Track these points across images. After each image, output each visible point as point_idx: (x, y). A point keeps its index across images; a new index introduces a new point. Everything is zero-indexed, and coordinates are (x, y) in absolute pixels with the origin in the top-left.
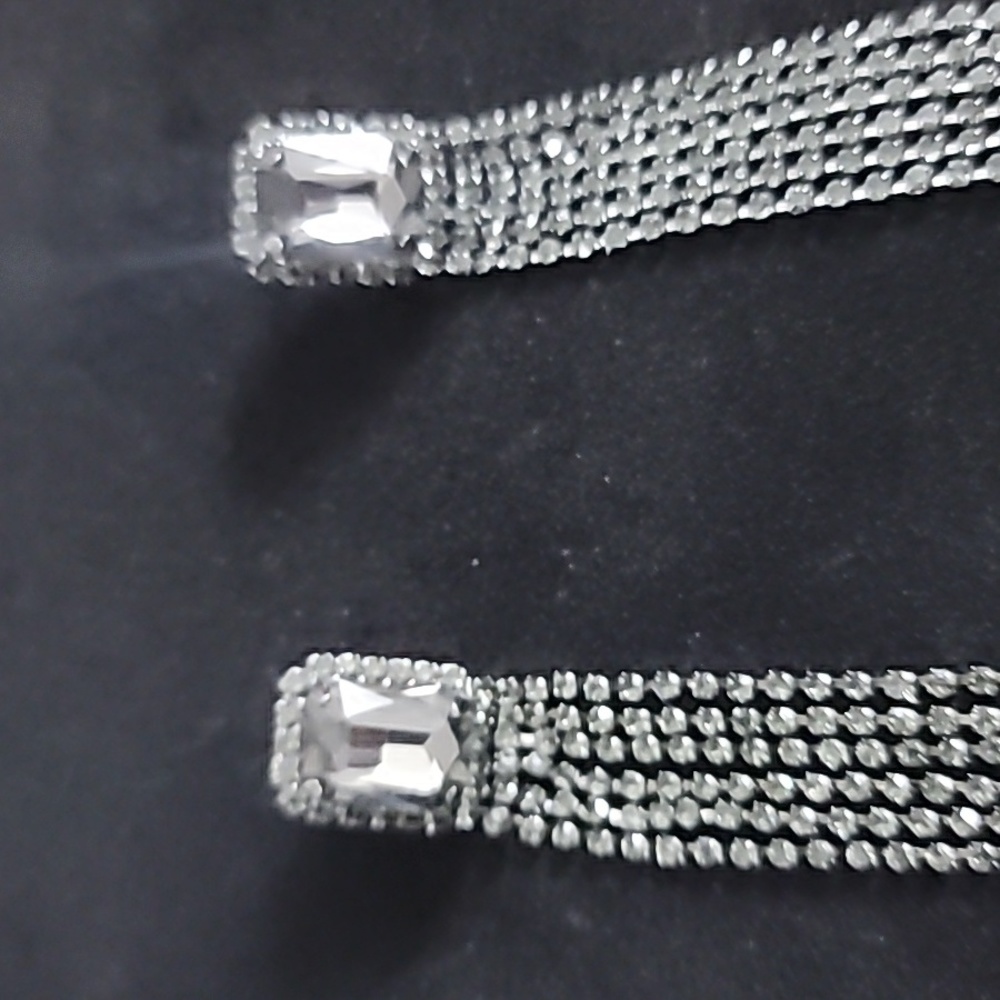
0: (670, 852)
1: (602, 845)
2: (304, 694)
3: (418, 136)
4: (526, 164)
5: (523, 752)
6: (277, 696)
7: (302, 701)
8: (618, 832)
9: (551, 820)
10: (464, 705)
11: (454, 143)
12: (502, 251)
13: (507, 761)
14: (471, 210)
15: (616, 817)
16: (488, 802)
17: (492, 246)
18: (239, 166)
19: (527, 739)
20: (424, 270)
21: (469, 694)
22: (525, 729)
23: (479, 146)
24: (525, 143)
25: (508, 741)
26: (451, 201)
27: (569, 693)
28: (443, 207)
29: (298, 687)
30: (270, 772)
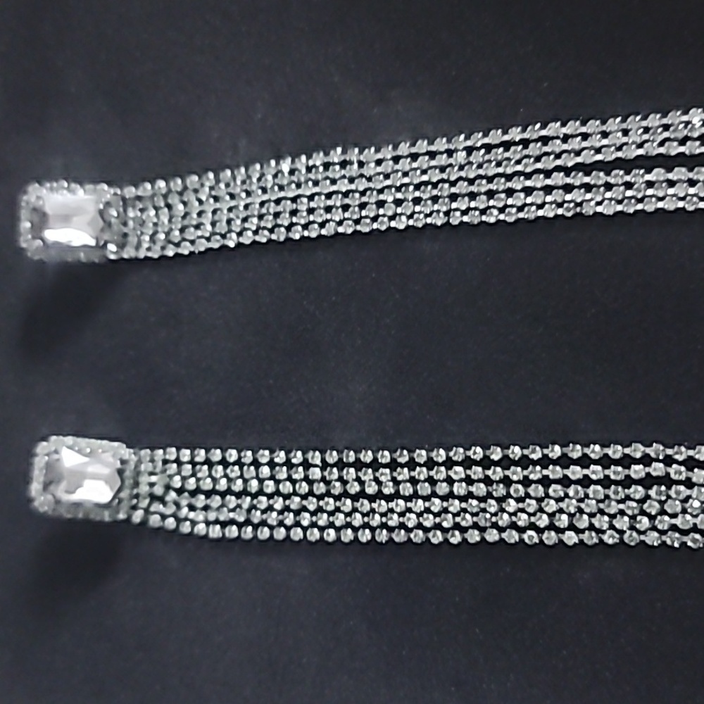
0: (215, 532)
1: (186, 528)
2: (47, 455)
3: (110, 193)
4: (161, 208)
5: (152, 485)
6: (34, 455)
7: (47, 458)
8: (194, 523)
9: (164, 517)
10: (123, 462)
11: (127, 197)
12: (149, 249)
13: (144, 489)
14: (134, 229)
15: (192, 515)
16: (135, 508)
17: (146, 245)
18: (23, 204)
19: (154, 479)
20: (112, 257)
21: (126, 457)
22: (151, 474)
23: (139, 198)
24: (161, 198)
25: (144, 479)
26: (125, 224)
27: (173, 457)
28: (122, 227)
29: (46, 452)
30: (31, 492)
